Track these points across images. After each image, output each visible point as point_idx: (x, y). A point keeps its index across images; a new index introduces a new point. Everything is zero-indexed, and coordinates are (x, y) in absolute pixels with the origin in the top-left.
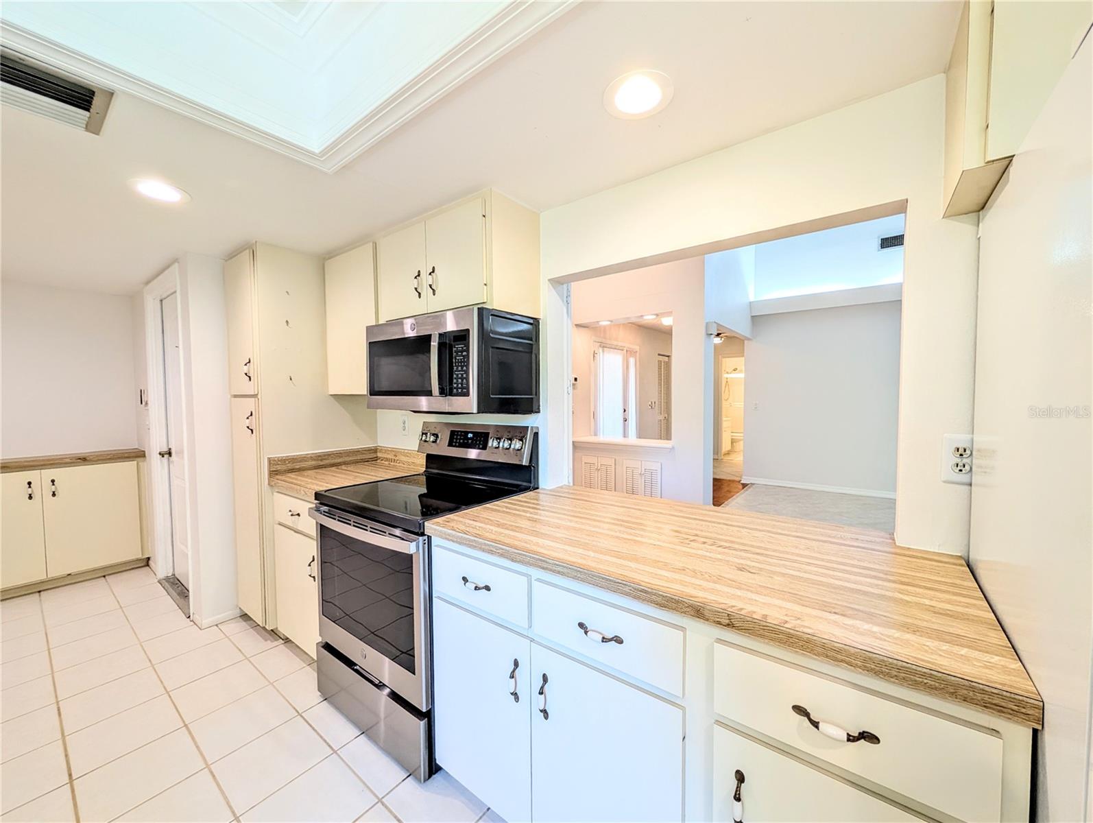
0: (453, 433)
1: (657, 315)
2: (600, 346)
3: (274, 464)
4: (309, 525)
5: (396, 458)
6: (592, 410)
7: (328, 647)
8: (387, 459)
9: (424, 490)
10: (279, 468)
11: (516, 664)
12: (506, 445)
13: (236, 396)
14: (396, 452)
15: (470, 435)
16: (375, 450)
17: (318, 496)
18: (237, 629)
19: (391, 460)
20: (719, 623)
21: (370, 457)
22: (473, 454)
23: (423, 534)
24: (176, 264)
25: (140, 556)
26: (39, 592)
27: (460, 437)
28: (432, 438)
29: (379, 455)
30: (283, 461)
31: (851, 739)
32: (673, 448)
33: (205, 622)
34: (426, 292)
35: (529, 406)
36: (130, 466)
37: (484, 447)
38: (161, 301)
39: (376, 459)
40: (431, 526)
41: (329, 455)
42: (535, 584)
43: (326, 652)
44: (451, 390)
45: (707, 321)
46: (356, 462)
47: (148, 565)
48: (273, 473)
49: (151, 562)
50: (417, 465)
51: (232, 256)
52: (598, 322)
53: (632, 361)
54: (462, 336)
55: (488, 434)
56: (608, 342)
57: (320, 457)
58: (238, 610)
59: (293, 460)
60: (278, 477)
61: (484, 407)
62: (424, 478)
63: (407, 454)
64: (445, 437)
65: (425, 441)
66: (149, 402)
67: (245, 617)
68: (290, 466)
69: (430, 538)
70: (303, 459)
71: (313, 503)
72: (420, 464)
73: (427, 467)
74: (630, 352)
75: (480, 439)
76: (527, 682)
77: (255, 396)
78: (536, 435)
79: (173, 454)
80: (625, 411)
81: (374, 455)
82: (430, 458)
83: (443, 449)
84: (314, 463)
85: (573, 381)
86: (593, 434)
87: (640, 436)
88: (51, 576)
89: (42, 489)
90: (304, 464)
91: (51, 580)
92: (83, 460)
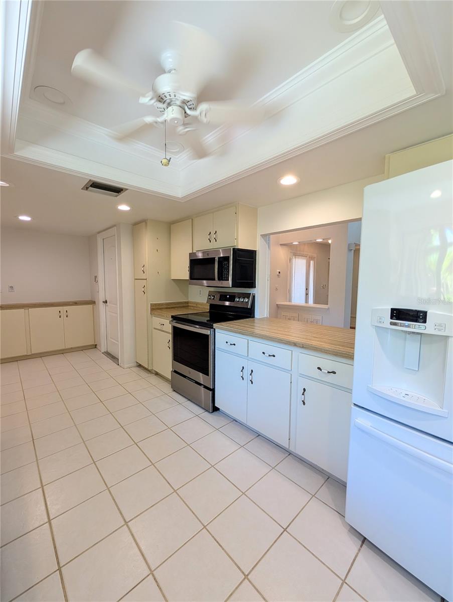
0: (221, 296)
1: (323, 239)
2: (294, 255)
3: (152, 306)
4: (169, 327)
5: (197, 306)
6: (288, 288)
7: (175, 372)
8: (193, 306)
9: (209, 319)
10: (154, 307)
11: (243, 368)
12: (242, 300)
13: (136, 279)
14: (197, 304)
15: (228, 296)
16: (187, 303)
17: (172, 317)
18: (137, 369)
19: (195, 307)
20: (300, 347)
21: (186, 305)
22: (227, 303)
23: (213, 328)
24: (115, 227)
25: (93, 343)
26: (63, 353)
27: (223, 297)
28: (213, 297)
29: (189, 305)
30: (155, 305)
31: (329, 372)
32: (328, 309)
33: (126, 366)
34: (213, 240)
35: (252, 285)
36: (90, 306)
37: (234, 301)
38: (103, 239)
39: (188, 306)
40: (215, 325)
41: (171, 303)
42: (249, 341)
43: (175, 374)
44: (222, 278)
45: (349, 242)
46: (181, 307)
47: (96, 347)
48: (152, 309)
49: (97, 346)
50: (206, 309)
51: (136, 224)
52: (292, 243)
53: (312, 262)
54: (226, 259)
55: (235, 296)
56: (298, 252)
58: (136, 364)
59: (159, 304)
60: (153, 311)
61: (234, 285)
62: (209, 314)
63: (202, 304)
64: (218, 297)
65: (210, 299)
66: (99, 281)
67: (140, 366)
68: (158, 307)
69: (215, 329)
70: (162, 304)
71: (171, 319)
72: (207, 308)
73: (210, 309)
74: (311, 258)
75: (232, 298)
76: (247, 372)
77: (146, 279)
78: (254, 297)
79: (108, 302)
80: (307, 289)
81: (187, 305)
82: (212, 306)
83: (217, 302)
84: (166, 306)
85: (278, 273)
86: (288, 300)
87: (315, 302)
88: (66, 347)
89: (63, 314)
90: (162, 307)
91: (66, 349)
92: (76, 303)
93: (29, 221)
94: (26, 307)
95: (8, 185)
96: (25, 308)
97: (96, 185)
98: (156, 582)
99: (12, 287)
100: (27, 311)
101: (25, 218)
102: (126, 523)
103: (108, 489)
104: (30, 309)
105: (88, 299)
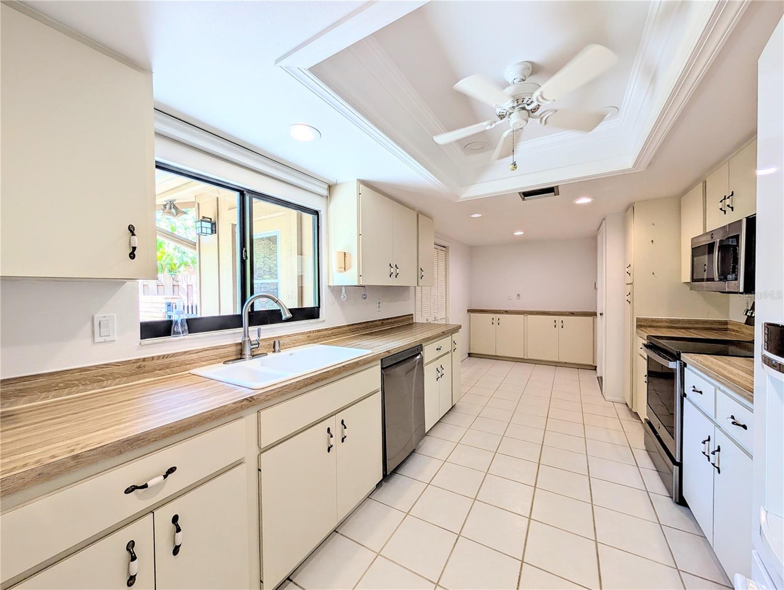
3: (639, 321)
5: (740, 330)
7: (649, 423)
10: (642, 324)
14: (740, 325)
16: (726, 323)
23: (679, 360)
24: (605, 221)
25: (592, 363)
26: (556, 366)
29: (729, 327)
30: (645, 320)
33: (608, 398)
34: (728, 210)
36: (590, 319)
39: (727, 329)
40: (685, 357)
41: (678, 321)
47: (595, 369)
48: (640, 326)
49: (597, 369)
51: (626, 210)
57: (672, 321)
58: (623, 400)
59: (653, 320)
60: (641, 329)
66: (598, 289)
68: (650, 324)
77: (632, 284)
84: (667, 324)
88: (560, 360)
89: (559, 324)
90: (662, 324)
91: (560, 363)
92: (572, 314)
93: (522, 234)
94: (526, 313)
95: (481, 215)
96: (525, 315)
97: (526, 194)
98: (456, 541)
99: (519, 295)
100: (526, 317)
101: (519, 233)
102: (475, 499)
103: (487, 473)
104: (529, 316)
105: (592, 310)
